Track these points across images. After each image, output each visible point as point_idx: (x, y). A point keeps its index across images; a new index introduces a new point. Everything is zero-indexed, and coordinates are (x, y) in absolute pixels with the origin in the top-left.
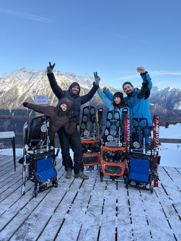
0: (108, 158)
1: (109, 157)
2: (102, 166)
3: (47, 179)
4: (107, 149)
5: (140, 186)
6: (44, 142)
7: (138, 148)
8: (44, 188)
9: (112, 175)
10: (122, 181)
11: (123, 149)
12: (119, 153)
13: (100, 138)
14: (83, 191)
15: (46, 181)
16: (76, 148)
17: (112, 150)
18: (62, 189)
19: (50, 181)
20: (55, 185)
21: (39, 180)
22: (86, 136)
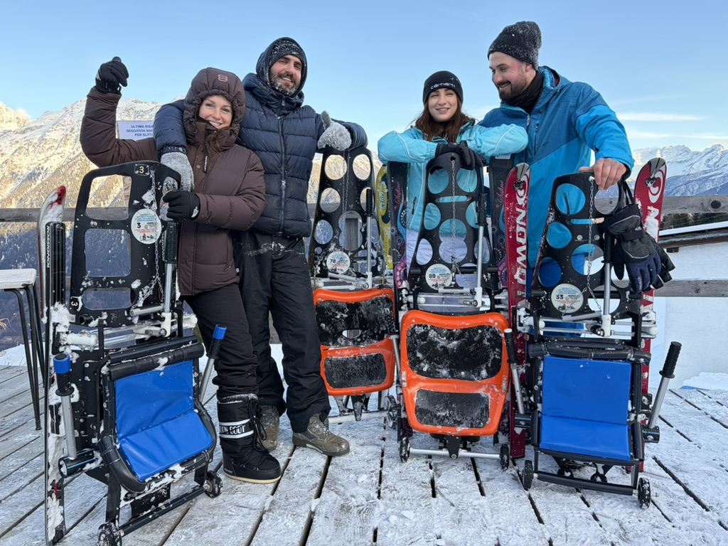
0: (430, 359)
1: (435, 355)
2: (405, 394)
3: (171, 465)
4: (424, 321)
5: (577, 474)
6: (151, 292)
7: (572, 311)
8: (156, 503)
9: (449, 431)
10: (493, 459)
11: (495, 321)
12: (475, 339)
13: (398, 279)
14: (337, 506)
15: (163, 474)
16: (291, 324)
17: (448, 326)
18: (241, 503)
19: (183, 472)
20: (206, 486)
21: (127, 473)
22: (334, 271)
